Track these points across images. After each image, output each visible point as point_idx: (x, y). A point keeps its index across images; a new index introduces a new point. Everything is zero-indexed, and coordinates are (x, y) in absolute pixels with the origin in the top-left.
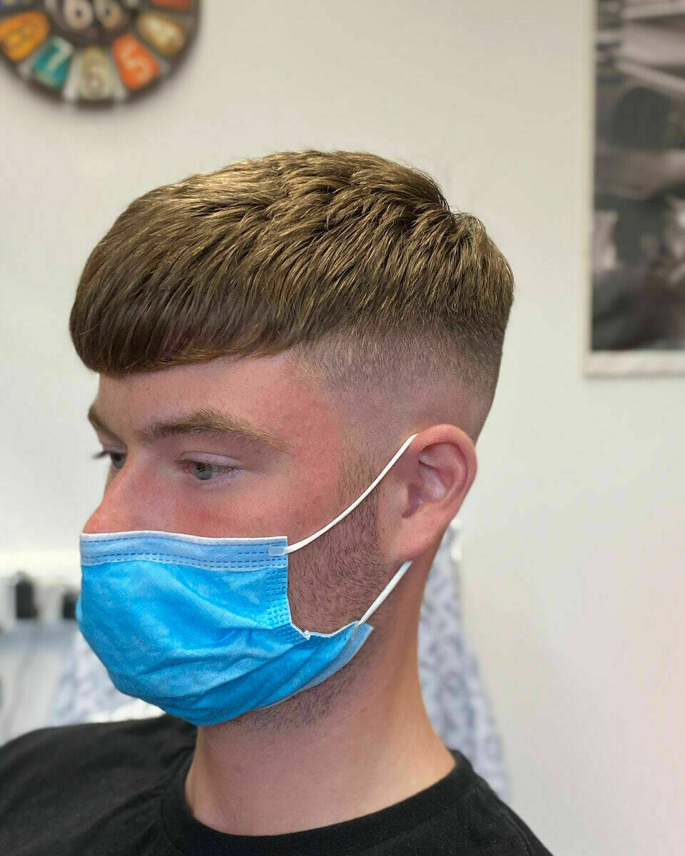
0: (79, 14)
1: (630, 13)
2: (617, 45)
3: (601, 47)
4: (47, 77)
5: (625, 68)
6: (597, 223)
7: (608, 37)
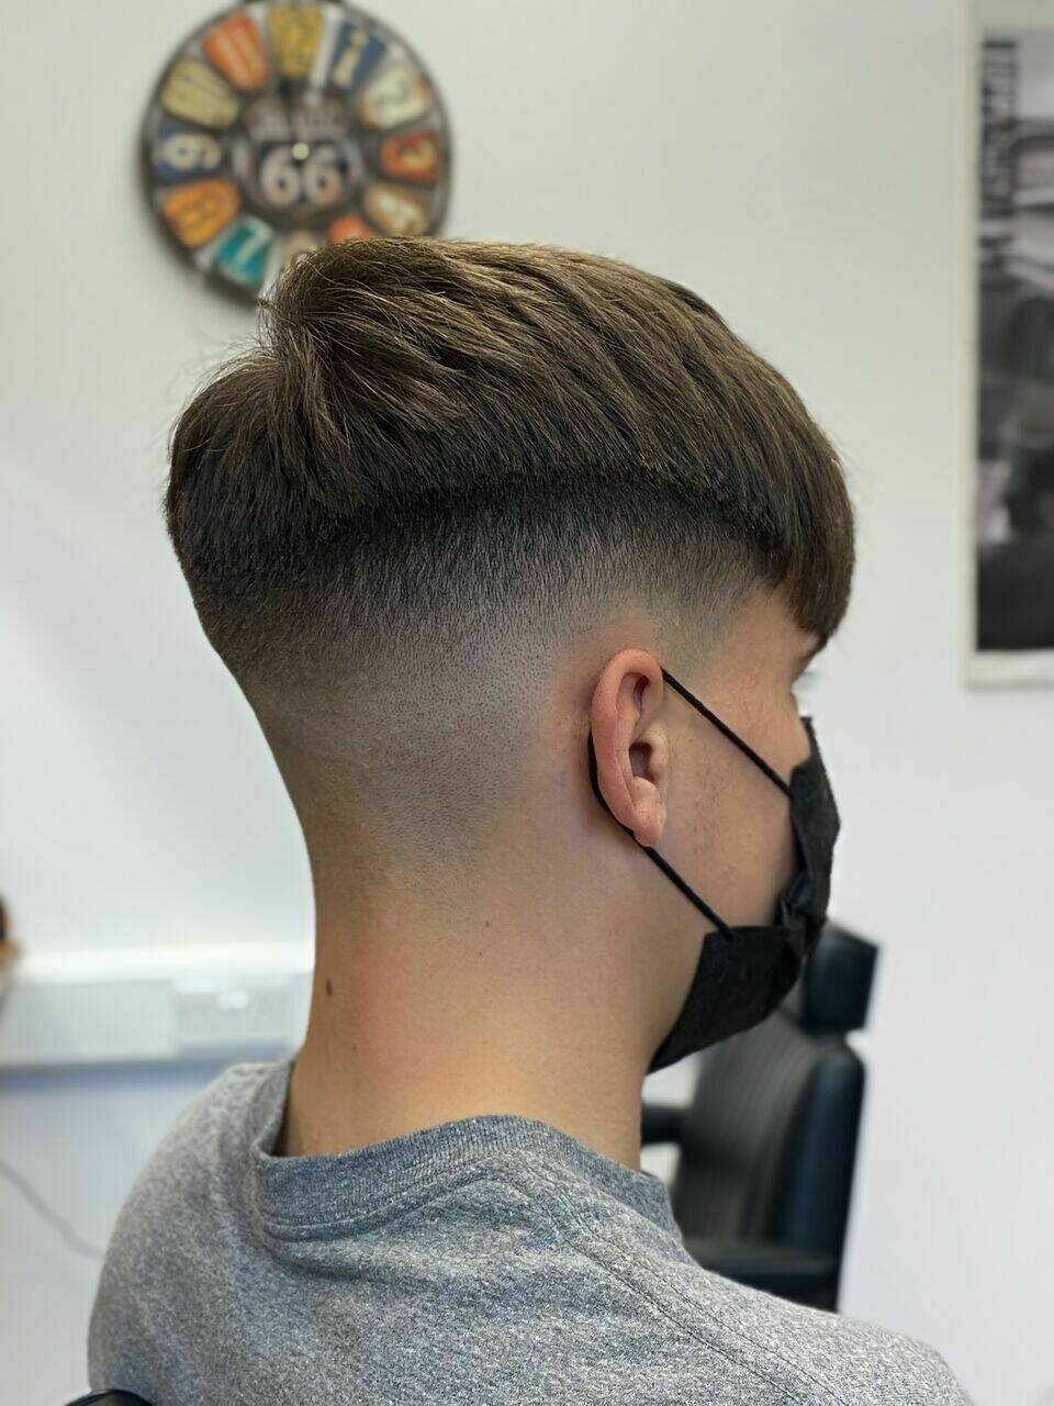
0: (282, 184)
1: (1025, 198)
2: (1007, 239)
3: (987, 243)
4: (236, 271)
5: (1019, 271)
6: (983, 479)
7: (995, 228)
